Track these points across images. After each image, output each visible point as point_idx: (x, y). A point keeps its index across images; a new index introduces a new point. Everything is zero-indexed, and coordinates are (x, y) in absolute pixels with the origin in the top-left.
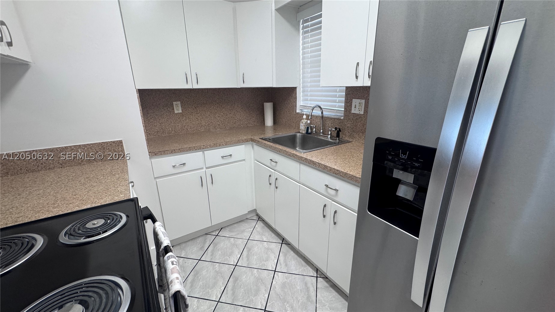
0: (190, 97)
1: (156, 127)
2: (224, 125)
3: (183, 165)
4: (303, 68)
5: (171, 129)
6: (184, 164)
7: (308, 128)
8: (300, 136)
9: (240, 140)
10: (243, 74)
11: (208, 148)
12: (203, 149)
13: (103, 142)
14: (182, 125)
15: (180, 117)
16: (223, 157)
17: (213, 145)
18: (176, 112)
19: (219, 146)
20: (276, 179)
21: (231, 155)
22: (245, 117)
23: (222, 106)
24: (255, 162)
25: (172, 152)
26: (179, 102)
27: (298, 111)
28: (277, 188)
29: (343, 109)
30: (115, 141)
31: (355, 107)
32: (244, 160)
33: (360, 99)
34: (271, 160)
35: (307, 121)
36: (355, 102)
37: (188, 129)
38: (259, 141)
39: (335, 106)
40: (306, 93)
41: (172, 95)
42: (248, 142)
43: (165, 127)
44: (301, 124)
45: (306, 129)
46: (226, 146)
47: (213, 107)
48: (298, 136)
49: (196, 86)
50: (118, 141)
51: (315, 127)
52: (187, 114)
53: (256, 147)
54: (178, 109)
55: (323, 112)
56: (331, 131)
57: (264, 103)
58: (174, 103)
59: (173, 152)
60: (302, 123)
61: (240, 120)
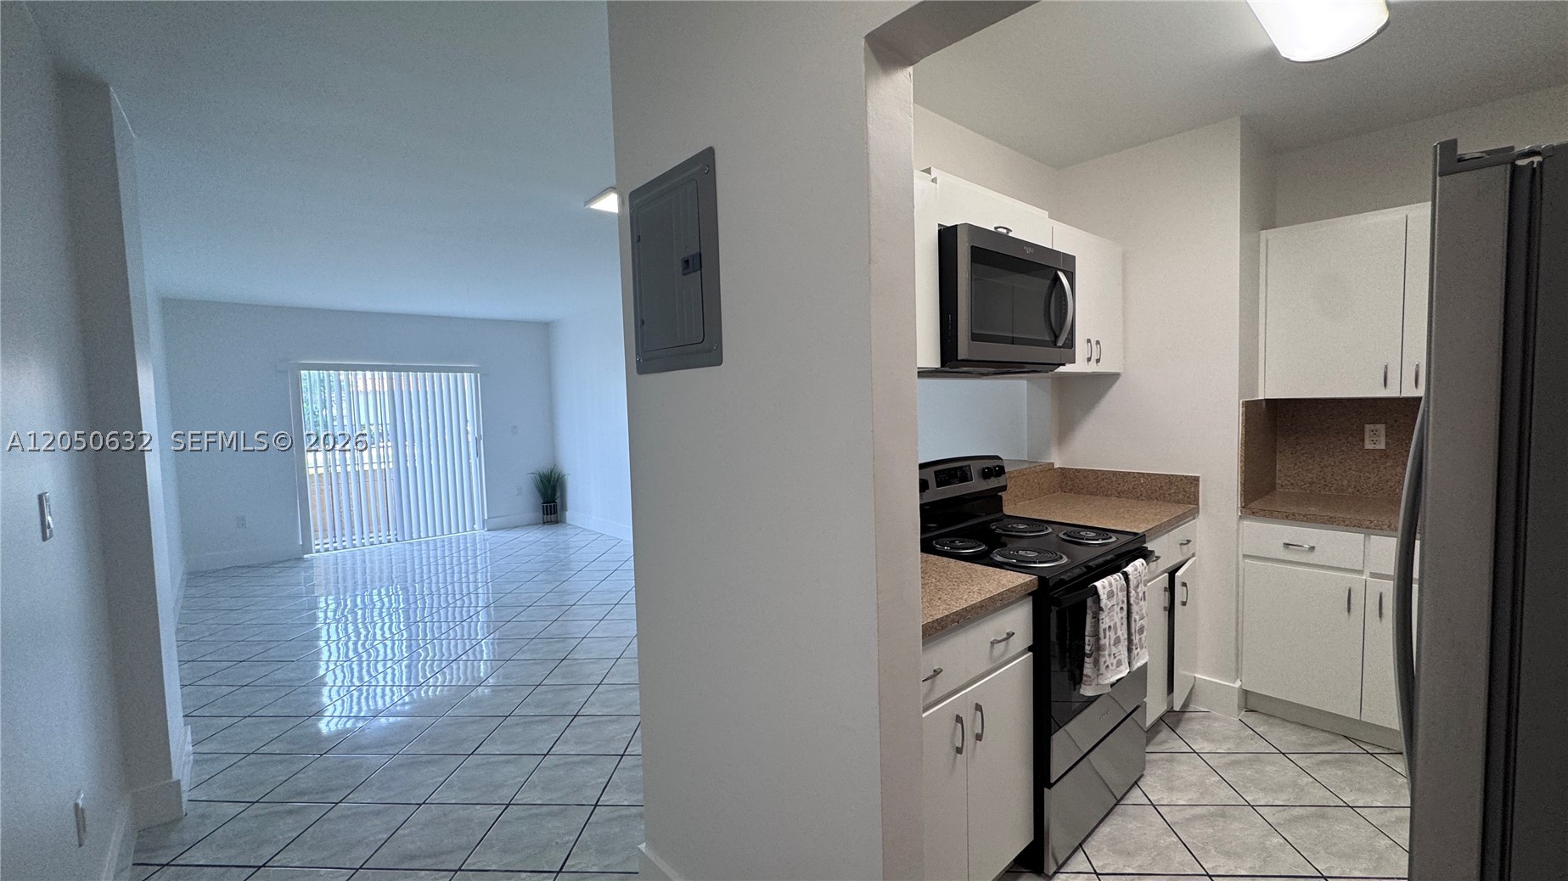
3: (1308, 549)
5: (1346, 482)
6: (1312, 549)
11: (1382, 529)
12: (1367, 528)
13: (1172, 475)
14: (1380, 478)
15: (1377, 458)
18: (1368, 445)
25: (1287, 517)
26: (1381, 428)
37: (1397, 490)
41: (1367, 410)
43: (1332, 475)
49: (1410, 393)
50: (1192, 477)
52: (1400, 453)
54: (1375, 440)
58: (1368, 427)
59: (1290, 518)
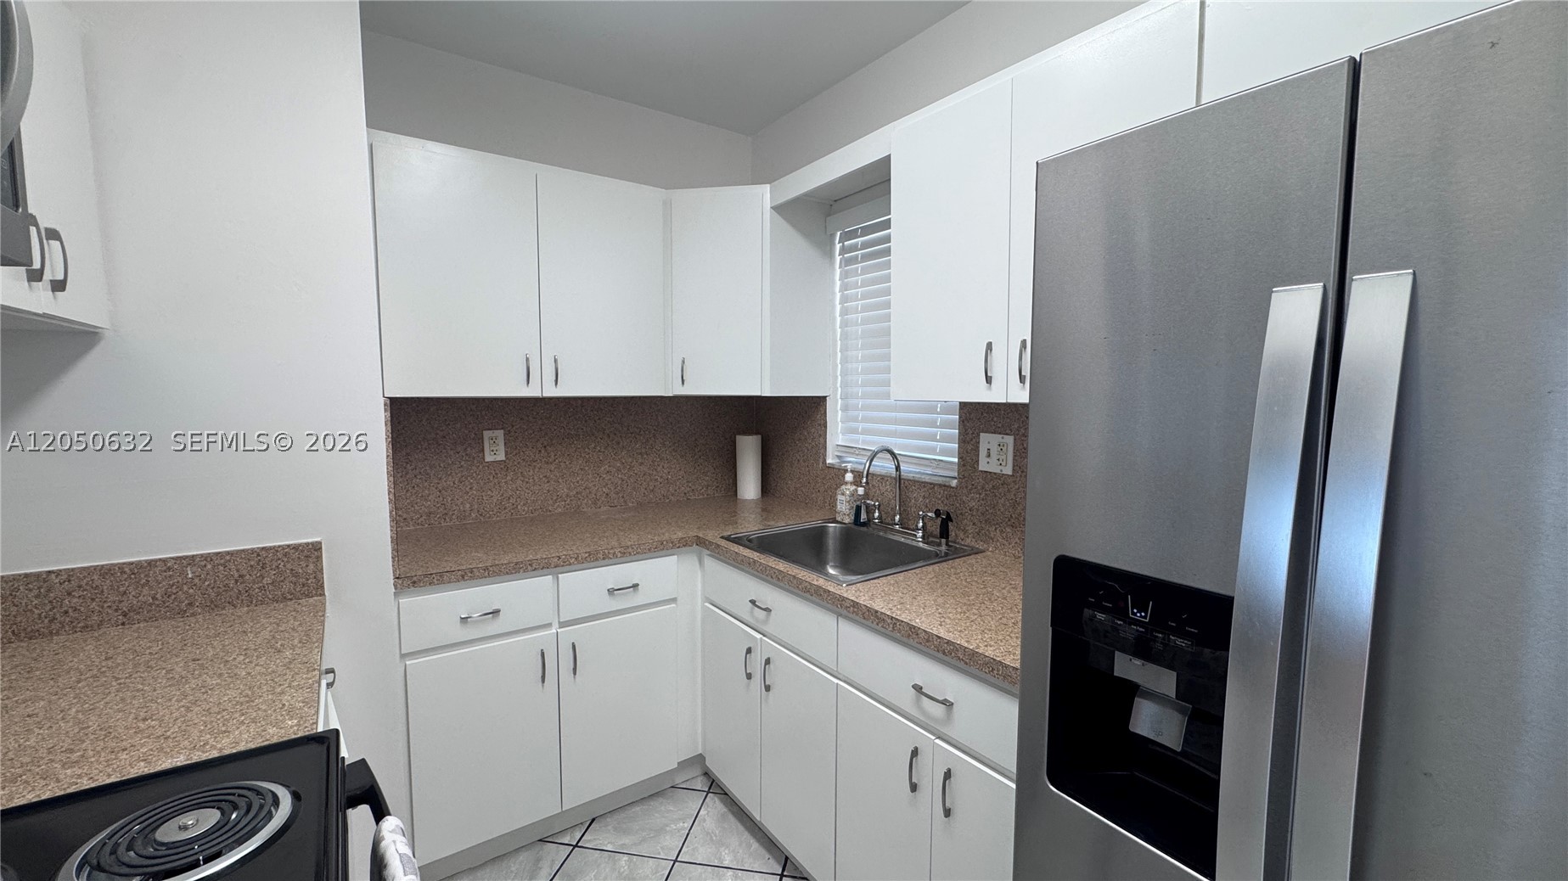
0: (531, 418)
1: (425, 499)
2: (623, 497)
3: (491, 615)
4: (844, 349)
5: (468, 506)
6: (496, 612)
7: (858, 509)
8: (837, 530)
9: (665, 543)
10: (683, 362)
11: (570, 564)
12: (555, 567)
13: (263, 548)
14: (502, 495)
15: (498, 472)
16: (611, 592)
17: (587, 555)
18: (489, 458)
19: (604, 559)
20: (768, 661)
21: (635, 586)
22: (682, 473)
23: (618, 443)
24: (704, 607)
26: (500, 433)
27: (829, 461)
28: (768, 688)
29: (956, 460)
30: (300, 545)
31: (989, 456)
32: (674, 600)
33: (1000, 433)
34: (753, 602)
35: (857, 491)
36: (988, 441)
37: (519, 507)
38: (718, 546)
39: (932, 450)
40: (851, 413)
41: (484, 413)
42: (687, 548)
43: (452, 500)
44: (840, 497)
45: (853, 512)
46: (623, 559)
47: (593, 446)
48: (831, 530)
49: (551, 392)
50: (307, 544)
51: (879, 505)
52: (518, 463)
53: (711, 563)
54: (495, 450)
55: (901, 464)
56: (923, 520)
57: (739, 438)
58: (487, 434)
60: (843, 494)
61: (668, 483)
